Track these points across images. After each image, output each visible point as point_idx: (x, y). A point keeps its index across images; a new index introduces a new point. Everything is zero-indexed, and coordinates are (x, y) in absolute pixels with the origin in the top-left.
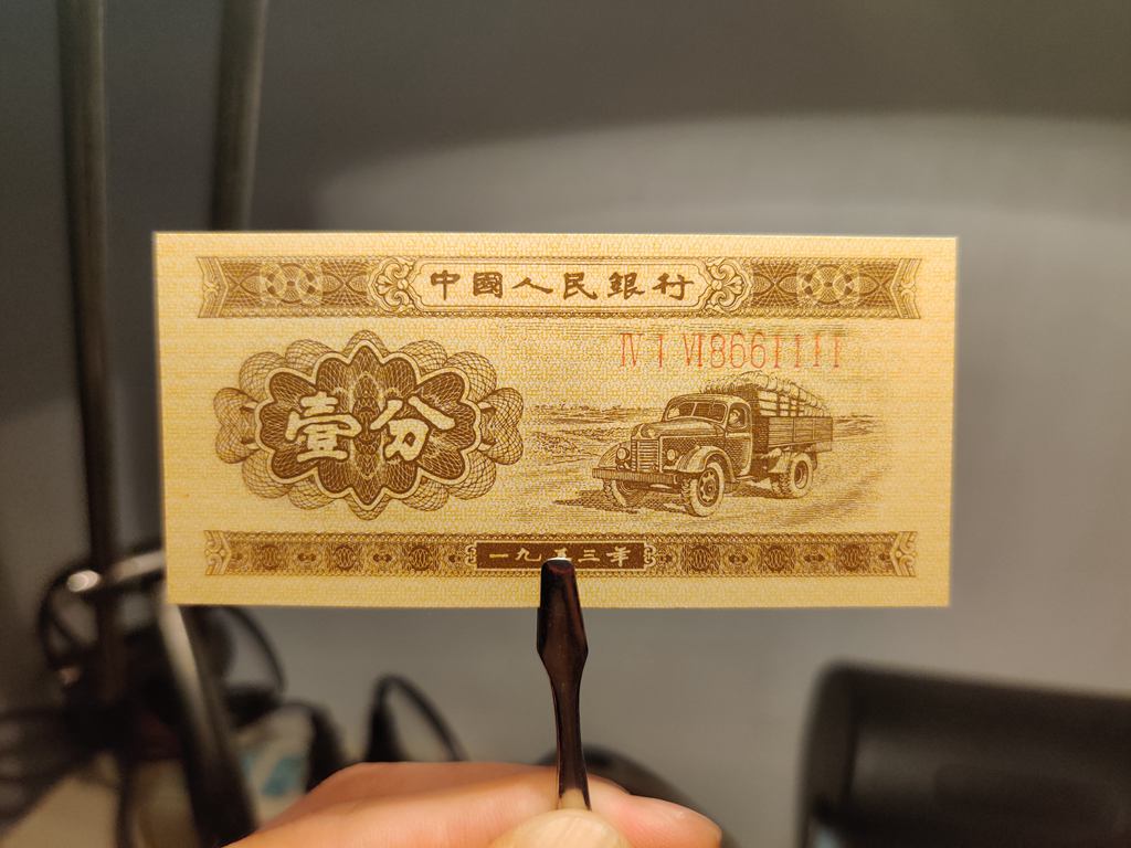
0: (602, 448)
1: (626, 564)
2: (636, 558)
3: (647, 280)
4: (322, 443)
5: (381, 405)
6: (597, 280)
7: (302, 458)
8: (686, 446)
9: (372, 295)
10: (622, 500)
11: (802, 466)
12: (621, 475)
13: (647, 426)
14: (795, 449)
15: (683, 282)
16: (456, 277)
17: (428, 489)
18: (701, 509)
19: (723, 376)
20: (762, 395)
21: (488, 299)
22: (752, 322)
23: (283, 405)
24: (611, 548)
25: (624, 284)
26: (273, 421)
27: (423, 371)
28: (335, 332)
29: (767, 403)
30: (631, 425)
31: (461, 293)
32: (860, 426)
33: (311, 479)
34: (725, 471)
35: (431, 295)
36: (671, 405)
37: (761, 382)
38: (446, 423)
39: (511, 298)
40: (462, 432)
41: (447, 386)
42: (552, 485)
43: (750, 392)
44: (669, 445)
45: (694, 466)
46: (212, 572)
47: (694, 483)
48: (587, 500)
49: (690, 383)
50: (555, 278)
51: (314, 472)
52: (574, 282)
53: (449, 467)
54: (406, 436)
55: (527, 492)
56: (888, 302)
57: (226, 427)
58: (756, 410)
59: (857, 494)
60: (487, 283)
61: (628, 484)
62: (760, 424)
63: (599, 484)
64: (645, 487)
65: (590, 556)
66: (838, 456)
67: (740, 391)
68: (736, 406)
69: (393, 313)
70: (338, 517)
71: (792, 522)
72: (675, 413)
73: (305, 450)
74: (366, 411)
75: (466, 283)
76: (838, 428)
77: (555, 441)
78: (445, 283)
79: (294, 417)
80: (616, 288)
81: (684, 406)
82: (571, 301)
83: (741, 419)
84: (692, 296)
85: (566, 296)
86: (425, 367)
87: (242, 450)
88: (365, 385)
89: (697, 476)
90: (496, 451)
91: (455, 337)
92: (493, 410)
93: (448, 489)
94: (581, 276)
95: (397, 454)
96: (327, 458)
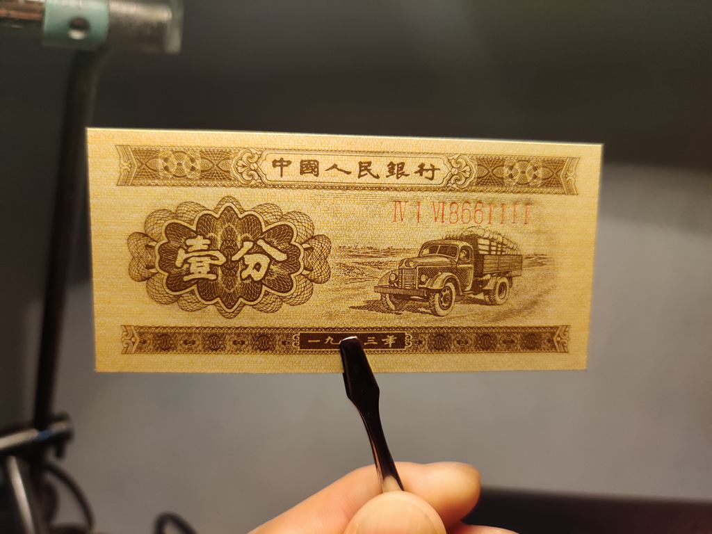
0: (380, 274)
1: (394, 346)
2: (400, 342)
3: (411, 167)
4: (200, 269)
5: (239, 245)
6: (379, 167)
7: (186, 278)
8: (432, 273)
9: (233, 173)
10: (392, 307)
11: (503, 285)
12: (391, 290)
13: (409, 260)
14: (499, 275)
15: (433, 169)
16: (289, 163)
17: (269, 299)
18: (441, 312)
19: (456, 229)
20: (481, 241)
21: (310, 177)
22: (476, 195)
23: (174, 244)
24: (385, 336)
25: (396, 169)
26: (167, 255)
27: (267, 223)
28: (209, 197)
29: (483, 245)
30: (399, 259)
31: (292, 173)
32: (539, 260)
33: (192, 292)
34: (456, 288)
35: (272, 174)
36: (424, 246)
37: (480, 232)
38: (282, 257)
39: (325, 177)
40: (292, 262)
41: (282, 233)
42: (349, 297)
43: (473, 239)
44: (422, 272)
45: (437, 285)
46: (126, 352)
47: (437, 296)
48: (371, 306)
49: (436, 233)
50: (352, 164)
51: (194, 287)
52: (365, 167)
53: (283, 285)
54: (255, 265)
55: (333, 301)
56: (558, 184)
57: (136, 258)
58: (476, 250)
59: (535, 303)
60: (309, 167)
61: (396, 296)
62: (479, 259)
63: (378, 296)
64: (407, 298)
65: (372, 341)
66: (526, 279)
67: (468, 238)
68: (464, 248)
69: (247, 185)
70: (211, 317)
71: (496, 320)
72: (426, 252)
73: (188, 273)
74: (229, 248)
75: (295, 167)
76: (526, 262)
77: (351, 269)
78: (282, 166)
79: (181, 252)
80: (391, 172)
81: (432, 247)
82: (363, 180)
83: (467, 256)
84: (439, 178)
85: (360, 176)
86: (268, 221)
87: (146, 273)
88: (229, 231)
89: (439, 291)
90: (313, 275)
91: (288, 201)
92: (312, 249)
93: (282, 299)
94: (370, 163)
95: (249, 277)
96: (203, 279)
